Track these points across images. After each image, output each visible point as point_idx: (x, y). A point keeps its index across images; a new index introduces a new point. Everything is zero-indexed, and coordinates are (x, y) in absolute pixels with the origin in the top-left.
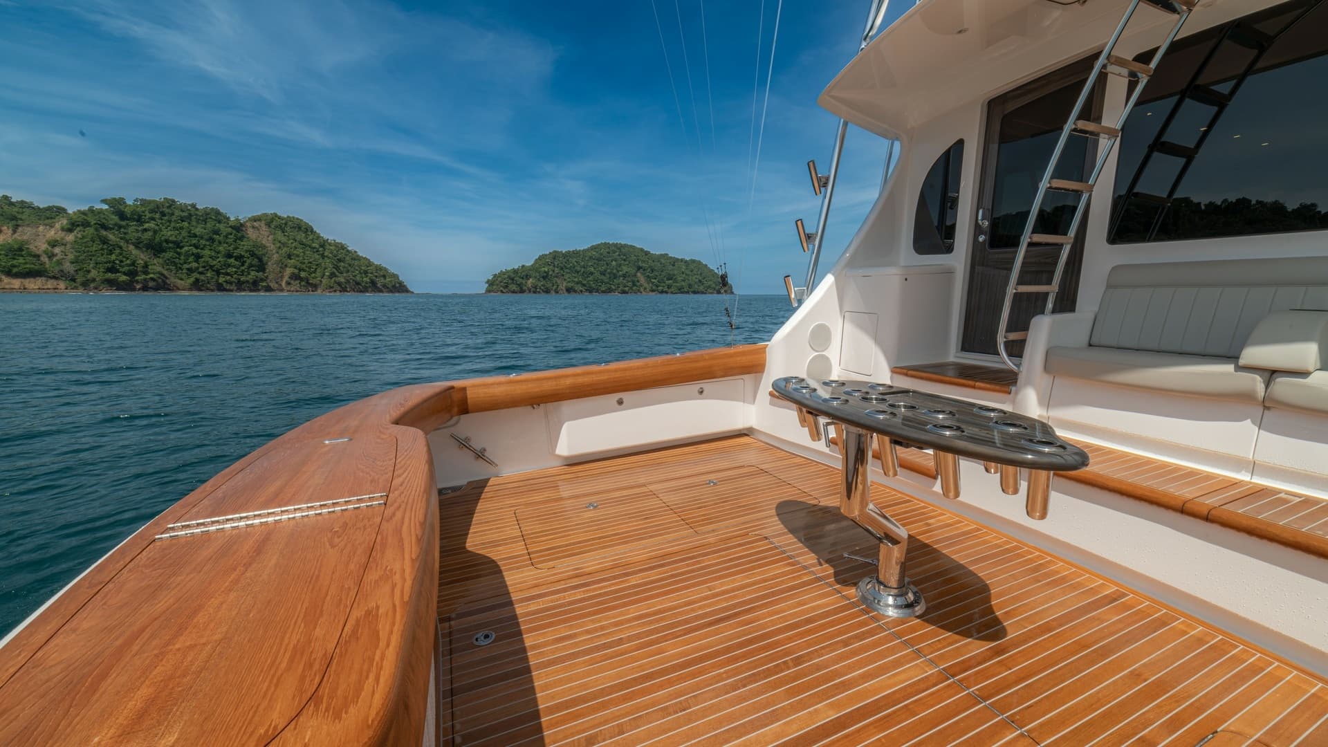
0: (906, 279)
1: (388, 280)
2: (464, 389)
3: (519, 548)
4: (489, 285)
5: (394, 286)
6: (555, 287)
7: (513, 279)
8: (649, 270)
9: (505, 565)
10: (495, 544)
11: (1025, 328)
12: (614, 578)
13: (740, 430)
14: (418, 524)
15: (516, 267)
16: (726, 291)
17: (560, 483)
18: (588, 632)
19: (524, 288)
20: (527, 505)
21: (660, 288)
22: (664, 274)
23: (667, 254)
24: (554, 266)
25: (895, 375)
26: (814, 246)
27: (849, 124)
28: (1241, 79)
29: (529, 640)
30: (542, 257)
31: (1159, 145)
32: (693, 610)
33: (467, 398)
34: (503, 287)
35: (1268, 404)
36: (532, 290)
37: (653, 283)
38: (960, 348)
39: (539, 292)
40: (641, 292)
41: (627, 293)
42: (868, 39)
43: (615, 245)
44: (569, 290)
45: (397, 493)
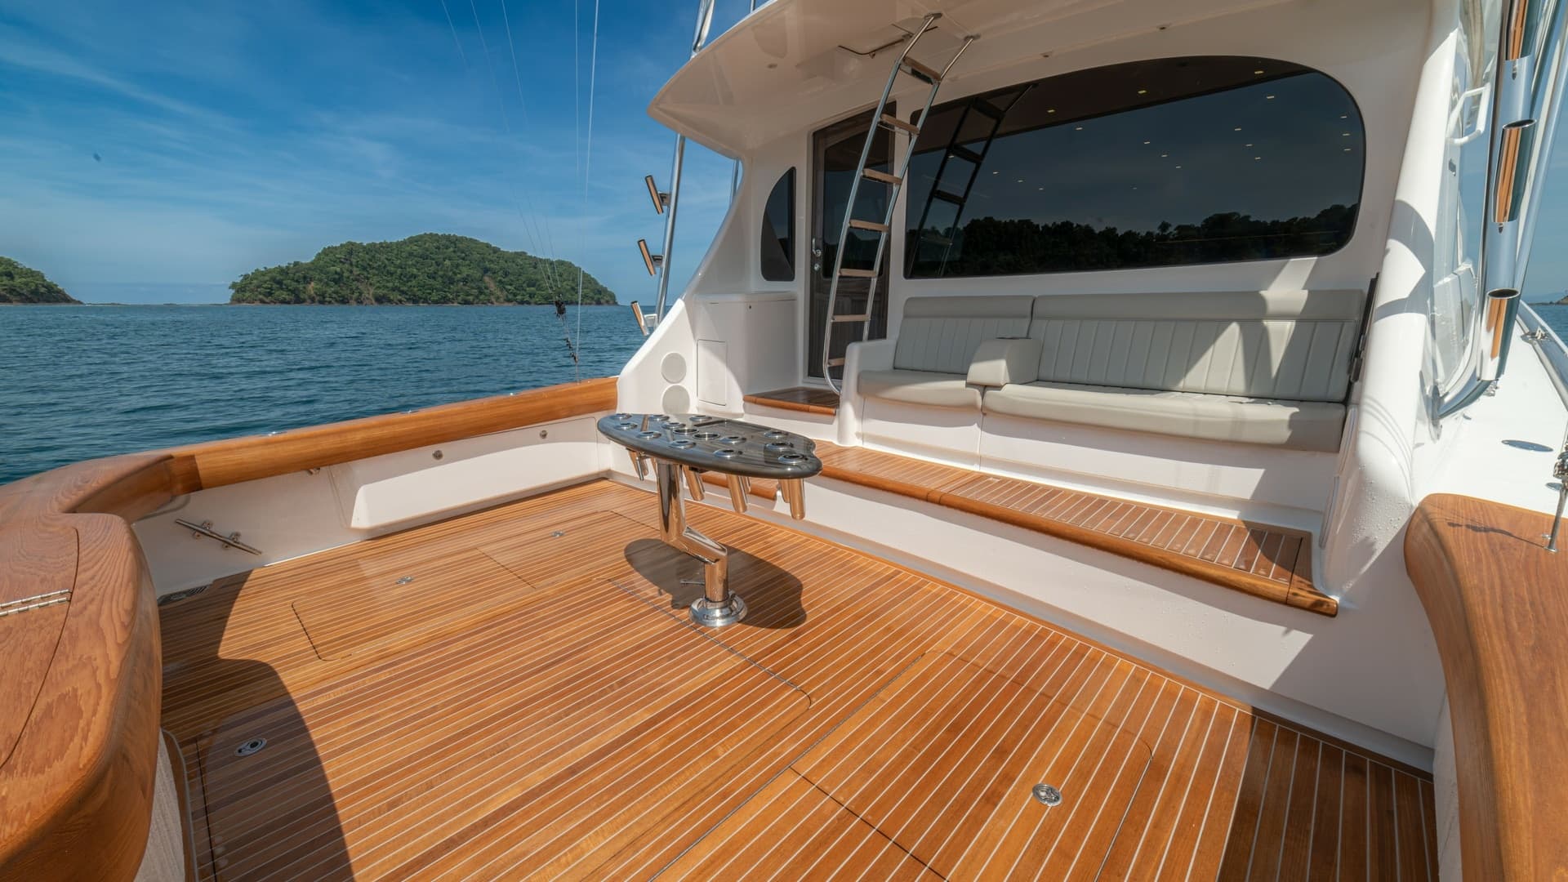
0: (750, 307)
1: (18, 281)
2: (191, 458)
3: (302, 643)
4: (237, 291)
5: (35, 292)
6: (356, 295)
7: (280, 283)
8: (501, 273)
9: (279, 666)
10: (263, 646)
11: (842, 355)
12: (430, 650)
13: (598, 474)
14: (122, 612)
15: (284, 265)
16: (607, 302)
17: (360, 562)
18: (393, 710)
19: (302, 296)
20: (310, 594)
21: (519, 297)
22: (523, 278)
23: (525, 253)
24: (351, 264)
25: (748, 404)
26: (662, 269)
27: (687, 140)
28: (989, 141)
29: (315, 735)
30: (328, 251)
31: (935, 194)
32: (521, 662)
33: (196, 470)
34: (264, 295)
35: (985, 411)
36: (317, 298)
37: (508, 290)
38: (807, 374)
39: (330, 302)
40: (492, 303)
41: (472, 303)
42: (697, 50)
43: (448, 238)
44: (380, 300)
45: (86, 588)
